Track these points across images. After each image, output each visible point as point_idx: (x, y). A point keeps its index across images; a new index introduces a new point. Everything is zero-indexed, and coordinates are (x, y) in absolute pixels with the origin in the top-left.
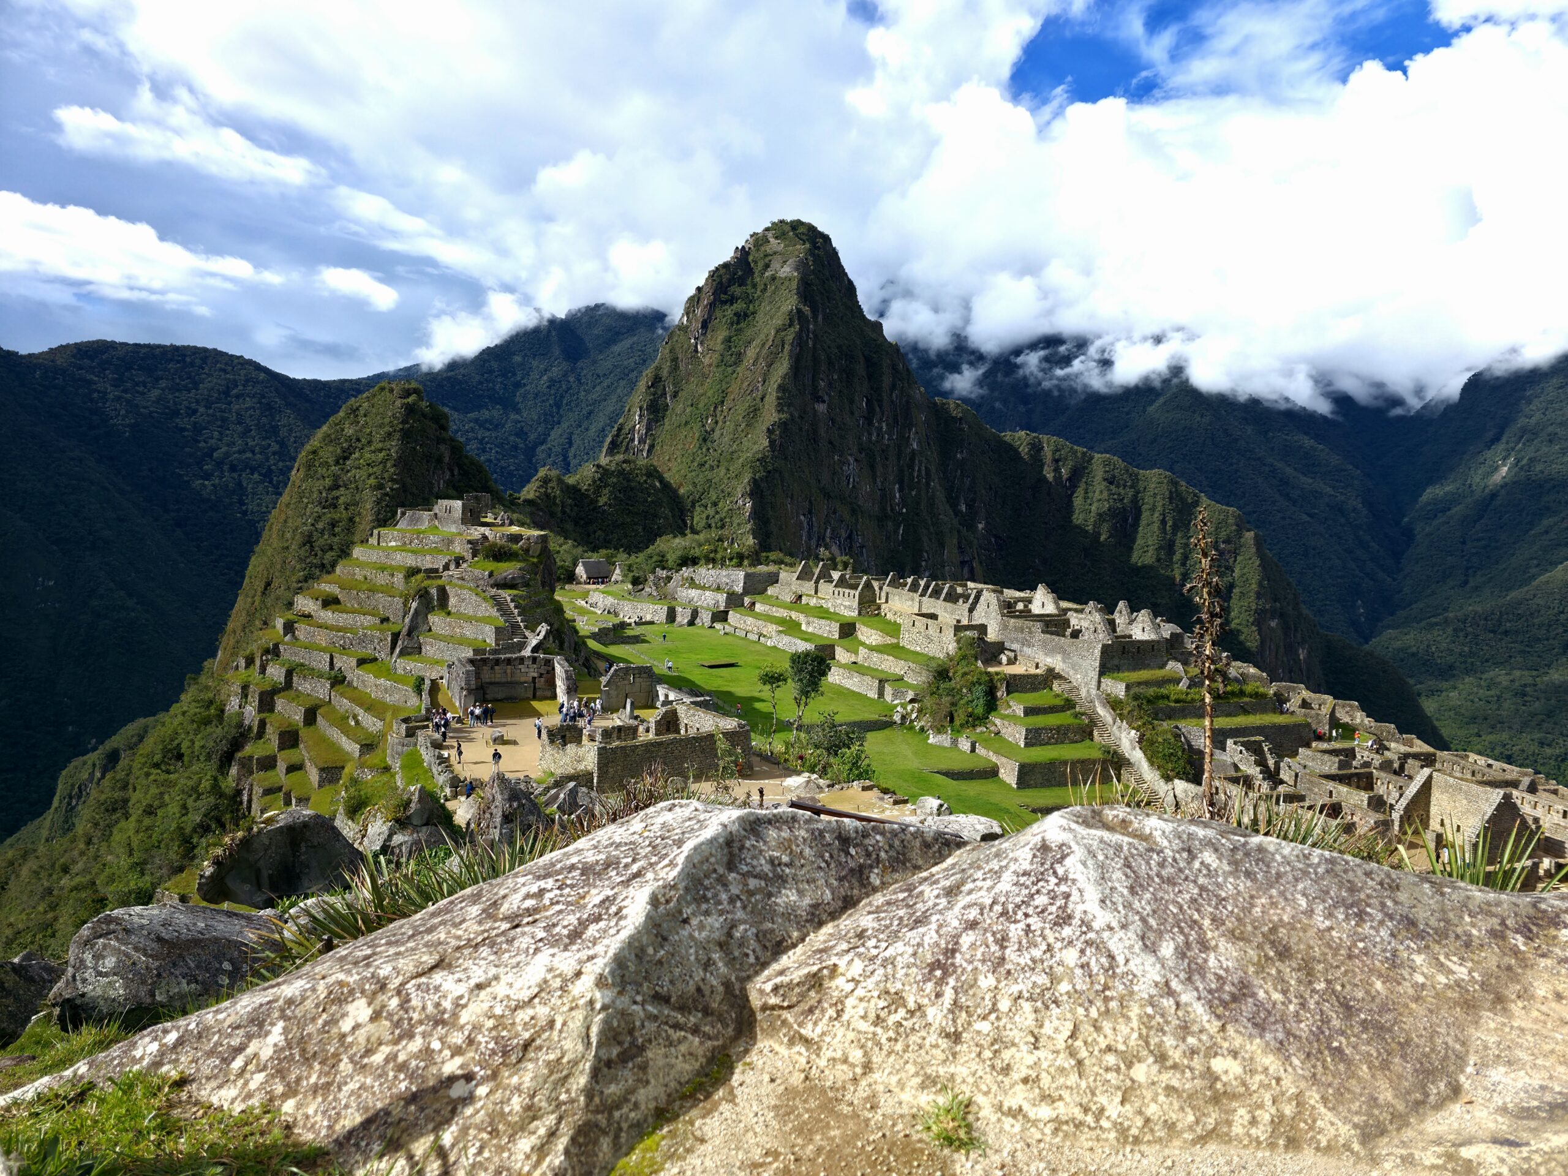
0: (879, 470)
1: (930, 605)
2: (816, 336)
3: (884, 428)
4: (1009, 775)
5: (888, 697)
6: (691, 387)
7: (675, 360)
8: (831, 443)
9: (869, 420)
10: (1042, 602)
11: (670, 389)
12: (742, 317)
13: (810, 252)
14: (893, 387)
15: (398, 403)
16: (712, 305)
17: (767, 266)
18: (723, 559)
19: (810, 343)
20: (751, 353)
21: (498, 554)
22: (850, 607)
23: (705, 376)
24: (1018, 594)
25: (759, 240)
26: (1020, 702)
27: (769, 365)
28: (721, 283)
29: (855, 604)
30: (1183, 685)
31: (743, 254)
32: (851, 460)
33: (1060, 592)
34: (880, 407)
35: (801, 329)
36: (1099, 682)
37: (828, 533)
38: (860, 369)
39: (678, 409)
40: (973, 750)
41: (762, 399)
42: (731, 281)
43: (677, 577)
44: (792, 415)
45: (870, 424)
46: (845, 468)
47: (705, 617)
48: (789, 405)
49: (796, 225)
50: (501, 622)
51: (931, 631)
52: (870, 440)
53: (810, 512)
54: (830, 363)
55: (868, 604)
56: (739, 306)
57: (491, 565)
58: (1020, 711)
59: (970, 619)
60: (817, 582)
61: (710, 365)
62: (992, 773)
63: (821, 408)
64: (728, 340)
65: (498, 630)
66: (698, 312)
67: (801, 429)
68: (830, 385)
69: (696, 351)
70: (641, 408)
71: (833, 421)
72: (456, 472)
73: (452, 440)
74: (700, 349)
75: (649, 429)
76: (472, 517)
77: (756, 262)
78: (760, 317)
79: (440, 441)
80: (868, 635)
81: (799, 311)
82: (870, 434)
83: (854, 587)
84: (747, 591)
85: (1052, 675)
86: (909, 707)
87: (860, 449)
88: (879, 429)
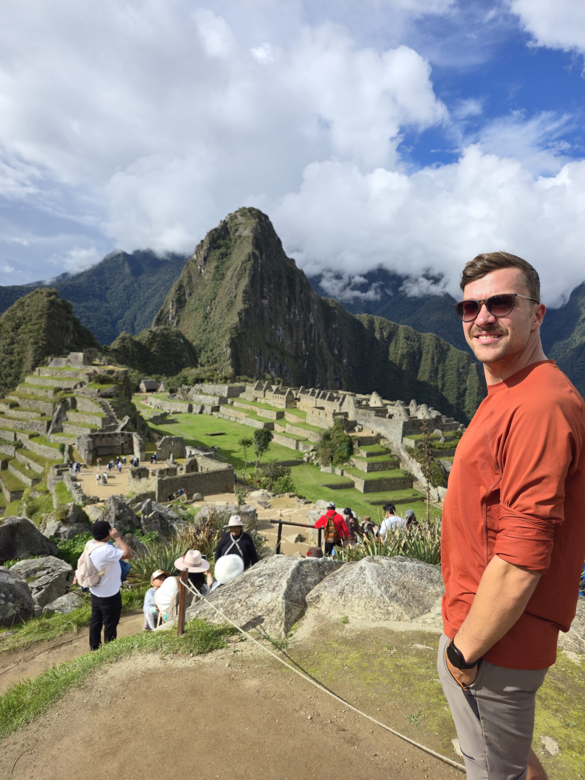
0: (295, 333)
1: (321, 402)
2: (262, 266)
3: (297, 312)
4: (360, 486)
5: (301, 448)
6: (199, 291)
7: (190, 277)
8: (270, 319)
9: (289, 308)
10: (375, 400)
11: (187, 292)
12: (224, 256)
13: (259, 223)
14: (301, 292)
15: (46, 299)
16: (209, 250)
17: (237, 230)
18: (217, 379)
19: (259, 270)
20: (229, 274)
21: (103, 380)
22: (281, 404)
23: (205, 285)
24: (363, 397)
25: (233, 217)
26: (365, 450)
27: (239, 280)
28: (213, 238)
29: (284, 402)
30: (441, 441)
31: (225, 224)
32: (280, 328)
33: (383, 396)
34: (295, 302)
35: (254, 262)
36: (402, 440)
37: (270, 364)
38: (285, 282)
39: (192, 302)
40: (342, 474)
41: (235, 297)
42: (219, 237)
43: (193, 389)
44: (250, 305)
45: (290, 310)
46: (278, 332)
47: (208, 409)
48: (249, 300)
49: (251, 210)
50: (104, 415)
51: (321, 416)
52: (290, 318)
53: (260, 355)
54: (269, 279)
55: (292, 401)
56: (223, 250)
57: (99, 386)
58: (364, 455)
59: (340, 410)
60: (265, 391)
61: (208, 280)
62: (351, 486)
63: (265, 302)
64: (217, 267)
65: (104, 420)
66: (202, 253)
67: (255, 313)
68: (270, 290)
69: (201, 272)
70: (173, 301)
71: (271, 308)
72: (76, 335)
73: (74, 318)
74: (203, 271)
75: (177, 312)
76: (88, 361)
77: (231, 228)
78: (234, 256)
79: (68, 319)
80: (290, 417)
81: (253, 253)
82: (290, 315)
83: (283, 394)
84: (229, 396)
85: (379, 437)
86: (311, 454)
87: (285, 323)
88: (294, 313)
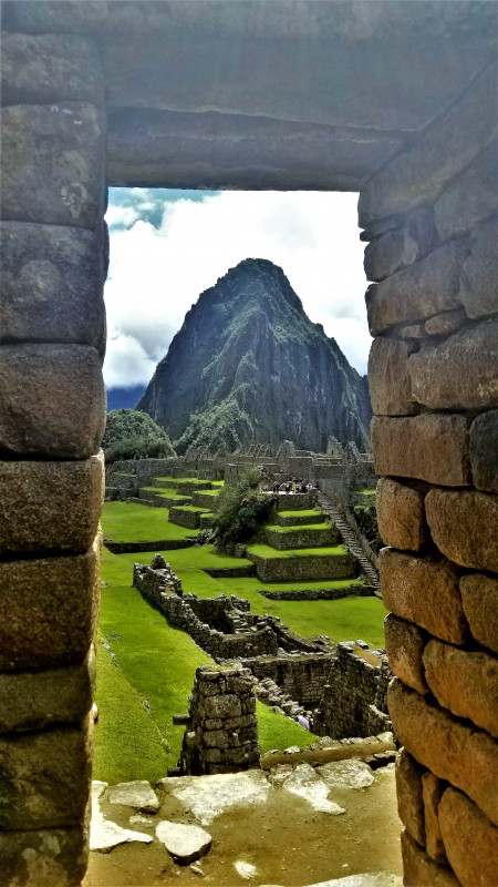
3: (323, 393)
4: (261, 570)
5: (201, 525)
8: (284, 402)
9: (312, 386)
17: (238, 289)
19: (267, 337)
20: (227, 344)
22: (209, 473)
25: (233, 273)
29: (212, 470)
31: (222, 281)
32: (299, 414)
34: (319, 377)
35: (260, 327)
38: (305, 354)
39: (180, 385)
40: (244, 555)
44: (254, 384)
45: (313, 390)
46: (295, 419)
49: (259, 262)
52: (312, 401)
54: (282, 350)
62: (250, 571)
63: (276, 379)
67: (261, 393)
68: (282, 363)
71: (285, 387)
78: (233, 322)
81: (259, 315)
82: (313, 397)
85: (315, 495)
86: (211, 531)
87: (306, 407)
88: (319, 393)
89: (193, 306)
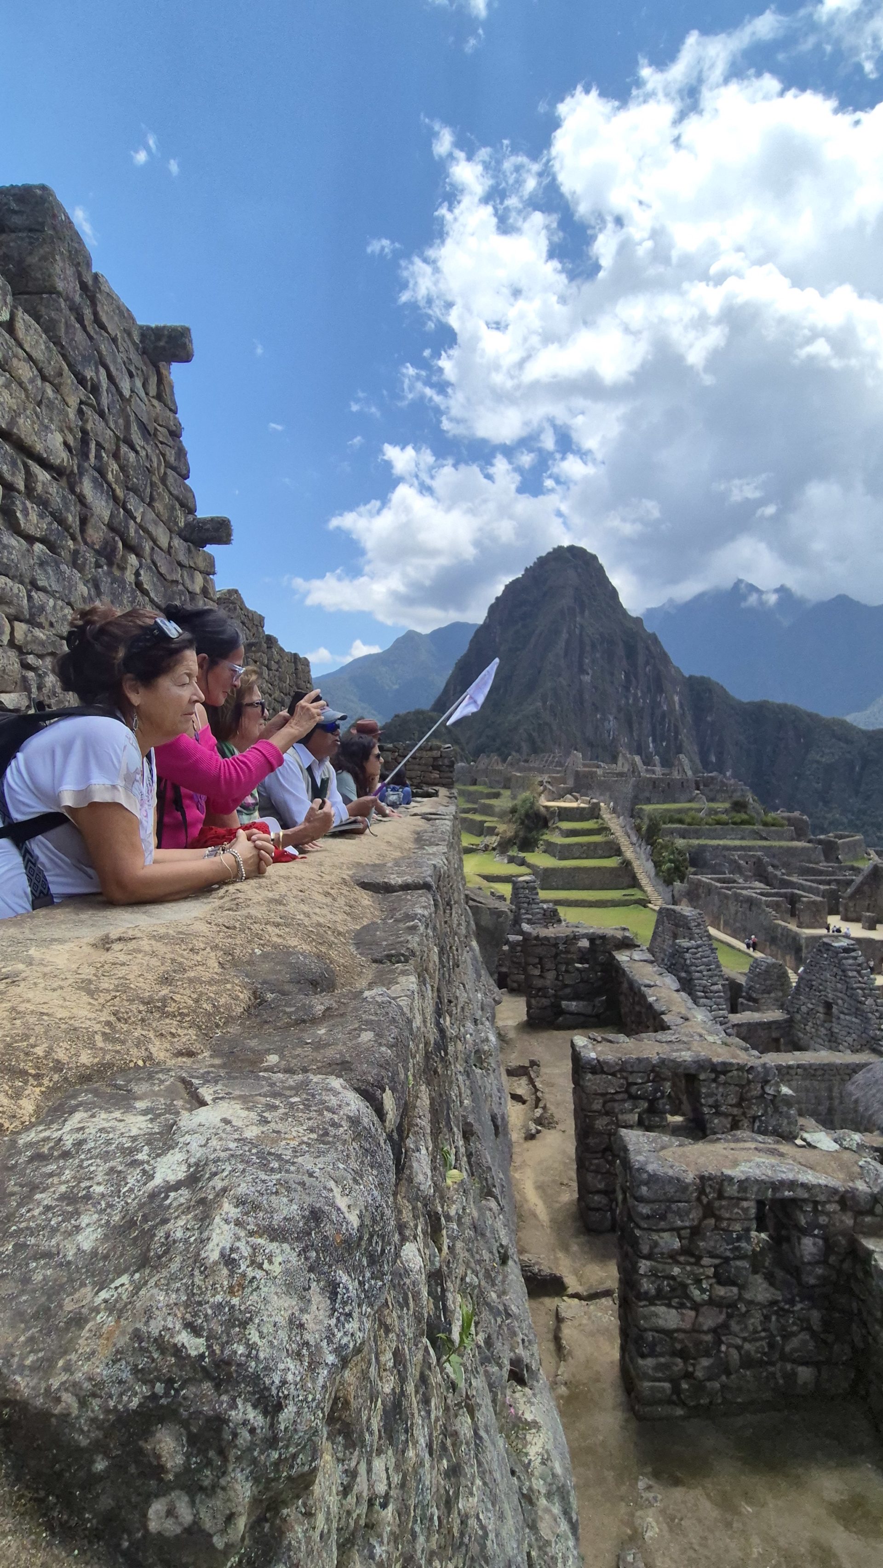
0: (636, 726)
2: (582, 626)
3: (640, 694)
7: (480, 649)
8: (594, 705)
9: (627, 688)
12: (529, 616)
14: (647, 663)
17: (547, 579)
19: (577, 631)
20: (533, 640)
25: (542, 562)
27: (545, 648)
28: (513, 593)
30: (703, 814)
31: (531, 572)
32: (612, 718)
34: (636, 678)
35: (570, 621)
36: (632, 811)
38: (620, 651)
40: (522, 863)
41: (539, 673)
42: (521, 590)
45: (628, 691)
46: (606, 724)
48: (558, 676)
49: (570, 549)
52: (627, 703)
54: (593, 646)
56: (526, 608)
63: (587, 678)
64: (518, 633)
66: (497, 614)
67: (568, 694)
68: (593, 661)
71: (596, 688)
81: (569, 608)
82: (627, 698)
85: (597, 808)
86: (494, 839)
87: (620, 710)
88: (635, 695)
89: (497, 599)
